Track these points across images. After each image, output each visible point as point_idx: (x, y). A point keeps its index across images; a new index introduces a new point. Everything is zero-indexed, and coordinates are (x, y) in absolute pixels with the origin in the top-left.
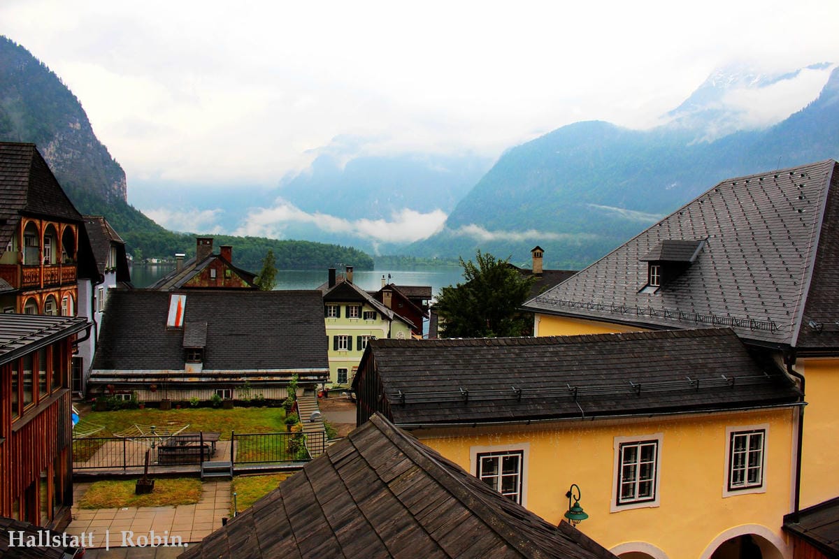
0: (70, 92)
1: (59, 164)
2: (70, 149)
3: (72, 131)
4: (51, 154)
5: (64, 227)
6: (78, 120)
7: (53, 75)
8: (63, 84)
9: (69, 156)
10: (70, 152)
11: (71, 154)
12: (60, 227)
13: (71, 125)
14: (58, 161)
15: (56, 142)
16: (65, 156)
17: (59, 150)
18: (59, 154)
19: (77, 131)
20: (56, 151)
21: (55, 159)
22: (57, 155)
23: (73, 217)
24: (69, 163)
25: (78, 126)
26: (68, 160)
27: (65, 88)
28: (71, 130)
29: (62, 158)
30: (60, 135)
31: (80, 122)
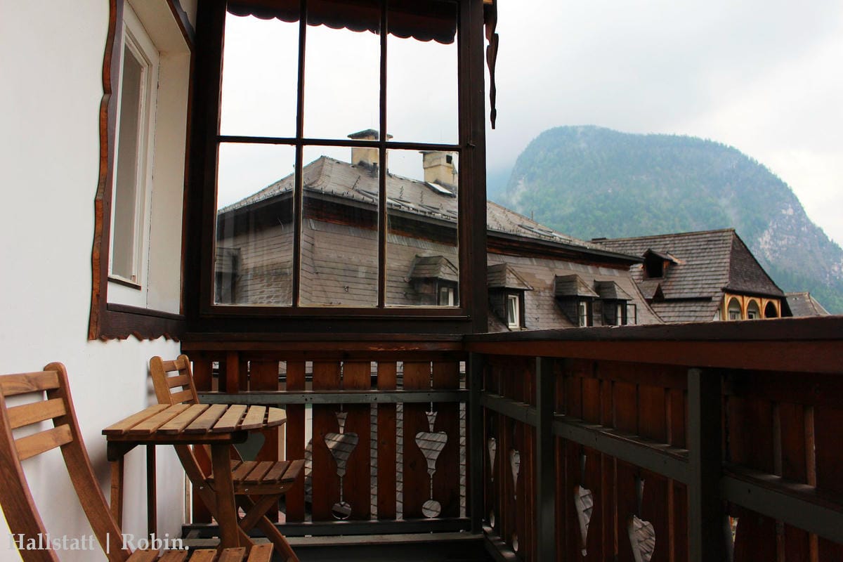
0: (780, 180)
1: (775, 252)
2: (785, 236)
3: (784, 218)
4: (766, 242)
5: (765, 302)
6: (790, 206)
7: (762, 167)
8: (773, 173)
9: (784, 242)
10: (785, 238)
11: (786, 240)
12: (761, 303)
13: (784, 212)
14: (774, 248)
15: (771, 230)
16: (780, 243)
17: (774, 237)
18: (774, 241)
19: (790, 217)
20: (771, 240)
21: (770, 247)
22: (772, 243)
23: (774, 292)
24: (785, 249)
25: (790, 212)
26: (783, 246)
27: (774, 177)
28: (784, 216)
29: (777, 245)
30: (773, 223)
31: (792, 208)
